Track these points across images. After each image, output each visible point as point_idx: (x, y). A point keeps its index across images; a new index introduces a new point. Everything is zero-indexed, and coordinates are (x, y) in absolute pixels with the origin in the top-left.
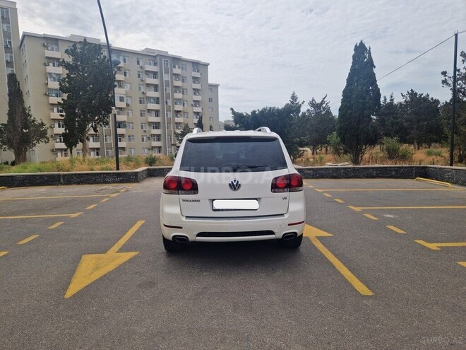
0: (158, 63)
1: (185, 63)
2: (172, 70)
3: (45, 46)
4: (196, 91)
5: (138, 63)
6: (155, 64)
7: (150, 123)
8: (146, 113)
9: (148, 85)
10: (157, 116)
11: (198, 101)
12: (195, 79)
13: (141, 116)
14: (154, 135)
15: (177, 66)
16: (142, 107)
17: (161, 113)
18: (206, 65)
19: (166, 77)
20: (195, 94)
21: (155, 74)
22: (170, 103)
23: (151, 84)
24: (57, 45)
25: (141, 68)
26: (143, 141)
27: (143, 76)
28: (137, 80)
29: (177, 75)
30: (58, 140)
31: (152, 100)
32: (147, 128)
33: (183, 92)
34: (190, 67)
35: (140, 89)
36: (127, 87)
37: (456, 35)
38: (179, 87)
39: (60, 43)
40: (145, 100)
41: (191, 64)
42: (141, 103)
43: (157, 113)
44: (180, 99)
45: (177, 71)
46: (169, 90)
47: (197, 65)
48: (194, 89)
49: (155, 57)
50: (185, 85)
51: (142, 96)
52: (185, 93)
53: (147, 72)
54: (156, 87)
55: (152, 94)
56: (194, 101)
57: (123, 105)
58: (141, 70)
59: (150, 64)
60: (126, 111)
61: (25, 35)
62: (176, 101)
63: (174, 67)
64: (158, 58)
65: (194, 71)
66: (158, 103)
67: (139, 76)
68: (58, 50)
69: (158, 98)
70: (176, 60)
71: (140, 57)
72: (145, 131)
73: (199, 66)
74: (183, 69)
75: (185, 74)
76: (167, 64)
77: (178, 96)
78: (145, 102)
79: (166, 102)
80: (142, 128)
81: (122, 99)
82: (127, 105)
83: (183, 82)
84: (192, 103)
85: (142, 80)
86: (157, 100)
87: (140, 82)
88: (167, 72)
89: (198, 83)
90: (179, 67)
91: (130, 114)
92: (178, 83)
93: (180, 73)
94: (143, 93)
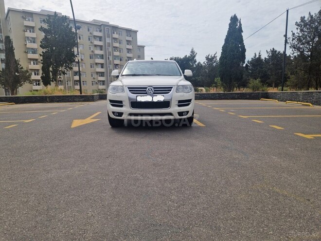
0: (103, 31)
1: (122, 30)
2: (112, 35)
3: (23, 18)
4: (129, 50)
5: (89, 30)
6: (100, 31)
7: (97, 73)
8: (95, 65)
9: (96, 46)
10: (102, 67)
11: (131, 57)
12: (128, 42)
13: (91, 67)
14: (100, 81)
15: (115, 33)
16: (92, 61)
17: (105, 66)
18: (136, 32)
19: (108, 40)
20: (128, 52)
21: (100, 38)
22: (111, 59)
23: (97, 45)
24: (32, 17)
25: (91, 33)
26: (93, 85)
27: (92, 39)
28: (88, 42)
29: (115, 39)
30: (35, 84)
31: (98, 57)
32: (95, 76)
34: (124, 33)
35: (90, 48)
36: (81, 48)
37: (288, 11)
38: (117, 47)
39: (34, 15)
40: (94, 56)
41: (125, 31)
42: (91, 58)
43: (102, 65)
44: (118, 56)
45: (115, 36)
46: (110, 49)
47: (129, 32)
48: (127, 49)
49: (100, 26)
50: (121, 46)
51: (91, 53)
52: (121, 52)
53: (95, 37)
54: (101, 47)
55: (98, 52)
56: (128, 57)
58: (90, 35)
59: (97, 31)
60: (81, 64)
61: (9, 10)
62: (115, 57)
63: (114, 33)
64: (102, 27)
65: (127, 36)
66: (103, 58)
67: (89, 40)
68: (33, 21)
69: (103, 55)
70: (115, 28)
71: (90, 26)
72: (94, 78)
73: (131, 33)
74: (119, 35)
75: (121, 38)
76: (109, 31)
77: (117, 53)
78: (94, 58)
79: (109, 58)
80: (92, 76)
82: (82, 60)
83: (120, 44)
84: (126, 58)
85: (91, 43)
86: (102, 57)
87: (90, 44)
88: (109, 37)
89: (131, 44)
90: (117, 33)
91: (84, 66)
92: (117, 45)
93: (117, 37)
94: (92, 51)
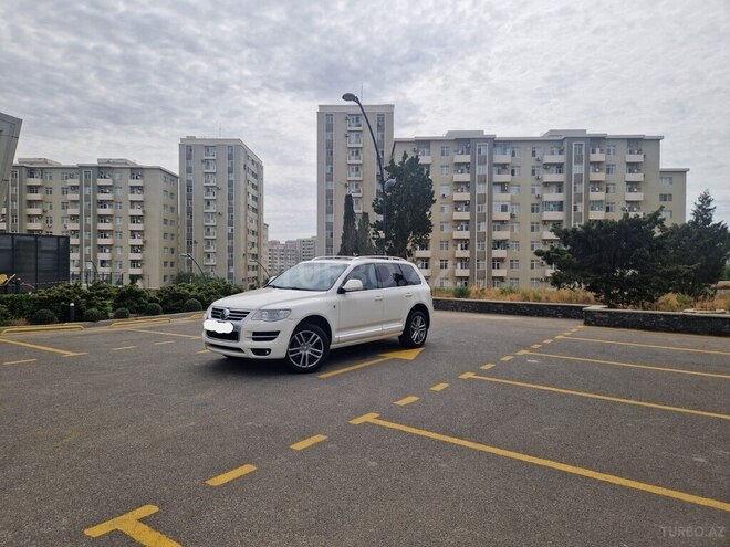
0: (566, 150)
1: (614, 143)
2: (587, 156)
3: (415, 151)
4: (632, 186)
5: (534, 154)
6: (561, 152)
7: (545, 242)
8: (541, 226)
9: (547, 184)
11: (636, 202)
12: (633, 167)
13: (533, 230)
15: (598, 150)
16: (535, 217)
17: (565, 225)
18: (656, 141)
19: (578, 169)
20: (630, 191)
21: (559, 167)
22: (581, 209)
23: (552, 183)
24: (429, 147)
25: (538, 160)
26: (532, 267)
27: (540, 172)
28: (530, 179)
29: (597, 164)
31: (551, 206)
33: (607, 189)
34: (623, 147)
35: (533, 191)
36: (513, 191)
38: (599, 182)
39: (432, 145)
40: (541, 206)
41: (625, 143)
42: (533, 211)
44: (601, 201)
45: (598, 157)
46: (581, 188)
47: (635, 142)
48: (628, 183)
49: (562, 141)
50: (612, 178)
51: (535, 201)
52: (611, 190)
53: (547, 166)
54: (559, 186)
55: (551, 196)
56: (627, 202)
57: (506, 216)
58: (536, 164)
59: (552, 153)
60: (510, 225)
61: (395, 142)
62: (593, 205)
63: (593, 152)
64: (565, 143)
65: (631, 153)
66: (561, 210)
67: (533, 172)
68: (429, 154)
69: (561, 202)
70: (598, 141)
71: (536, 145)
73: (644, 146)
74: (608, 154)
75: (612, 159)
76: (581, 149)
77: (598, 196)
78: (540, 210)
79: (575, 207)
80: (532, 249)
81: (504, 209)
82: (512, 216)
83: (608, 173)
84: (624, 205)
85: (538, 179)
86: (560, 206)
87: (535, 182)
88: (579, 161)
89: (639, 171)
90: (601, 151)
91: (516, 229)
92: (600, 176)
93: (603, 160)
94: (538, 197)
